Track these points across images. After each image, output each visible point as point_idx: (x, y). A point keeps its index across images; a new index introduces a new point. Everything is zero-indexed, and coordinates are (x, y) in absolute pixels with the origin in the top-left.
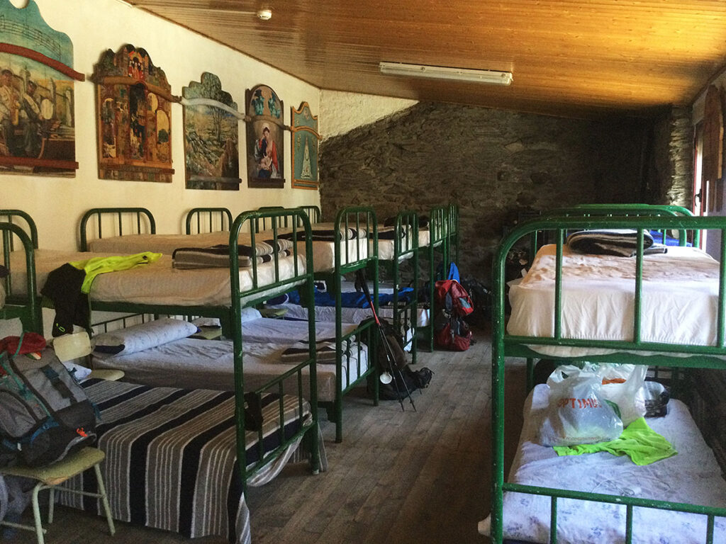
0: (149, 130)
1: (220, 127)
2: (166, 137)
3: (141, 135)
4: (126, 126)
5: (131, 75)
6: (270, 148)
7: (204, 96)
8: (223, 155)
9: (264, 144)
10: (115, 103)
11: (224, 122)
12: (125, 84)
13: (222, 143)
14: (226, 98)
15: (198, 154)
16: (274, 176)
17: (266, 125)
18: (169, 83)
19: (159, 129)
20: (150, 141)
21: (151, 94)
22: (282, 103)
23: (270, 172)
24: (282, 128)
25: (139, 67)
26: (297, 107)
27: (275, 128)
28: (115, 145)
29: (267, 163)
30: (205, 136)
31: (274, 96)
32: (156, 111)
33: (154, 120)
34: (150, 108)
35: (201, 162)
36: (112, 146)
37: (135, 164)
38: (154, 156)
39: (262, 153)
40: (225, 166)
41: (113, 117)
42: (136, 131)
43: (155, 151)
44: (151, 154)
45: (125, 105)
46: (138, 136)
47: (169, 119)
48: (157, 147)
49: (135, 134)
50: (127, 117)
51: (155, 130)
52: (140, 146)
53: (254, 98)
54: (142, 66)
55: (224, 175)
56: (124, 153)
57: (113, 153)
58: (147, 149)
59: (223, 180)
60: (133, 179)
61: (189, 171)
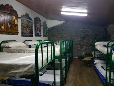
0: (13, 24)
1: (29, 24)
2: (17, 25)
6: (39, 29)
7: (26, 18)
8: (30, 30)
12: (7, 13)
14: (30, 19)
15: (24, 29)
17: (38, 25)
18: (18, 14)
21: (13, 16)
24: (41, 26)
26: (44, 22)
29: (38, 32)
30: (26, 26)
31: (40, 20)
32: (15, 20)
36: (3, 26)
37: (9, 31)
38: (14, 30)
40: (30, 32)
43: (14, 28)
47: (18, 22)
49: (9, 24)
52: (10, 27)
53: (36, 19)
55: (30, 34)
56: (6, 28)
59: (30, 35)
60: (9, 34)
61: (22, 33)
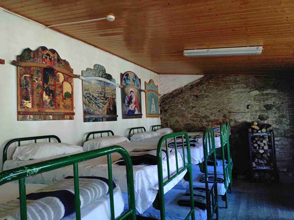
0: (57, 92)
1: (105, 90)
2: (70, 96)
3: (51, 95)
4: (40, 90)
5: (44, 63)
6: (134, 100)
7: (95, 75)
8: (107, 104)
9: (131, 98)
10: (31, 77)
11: (107, 88)
12: (40, 67)
13: (106, 99)
14: (109, 77)
15: (91, 104)
16: (136, 113)
17: (131, 89)
18: (72, 68)
19: (65, 91)
20: (58, 98)
21: (59, 73)
22: (140, 80)
23: (134, 111)
24: (140, 91)
25: (50, 59)
26: (148, 82)
27: (136, 91)
28: (31, 101)
29: (132, 107)
30: (96, 95)
31: (136, 76)
32: (63, 82)
33: (61, 87)
34: (58, 81)
35: (93, 108)
36: (28, 102)
37: (46, 111)
38: (61, 106)
39: (130, 102)
40: (109, 109)
41: (30, 85)
42: (48, 93)
43: (62, 104)
44: (59, 105)
45: (40, 79)
46: (49, 96)
47: (72, 86)
48: (63, 101)
49: (47, 94)
50: (41, 85)
51: (62, 92)
52: (50, 101)
53: (125, 77)
54: (52, 59)
55: (108, 113)
56: (38, 105)
57: (29, 105)
58: (55, 102)
59: (107, 116)
60: (45, 119)
61: (85, 113)
